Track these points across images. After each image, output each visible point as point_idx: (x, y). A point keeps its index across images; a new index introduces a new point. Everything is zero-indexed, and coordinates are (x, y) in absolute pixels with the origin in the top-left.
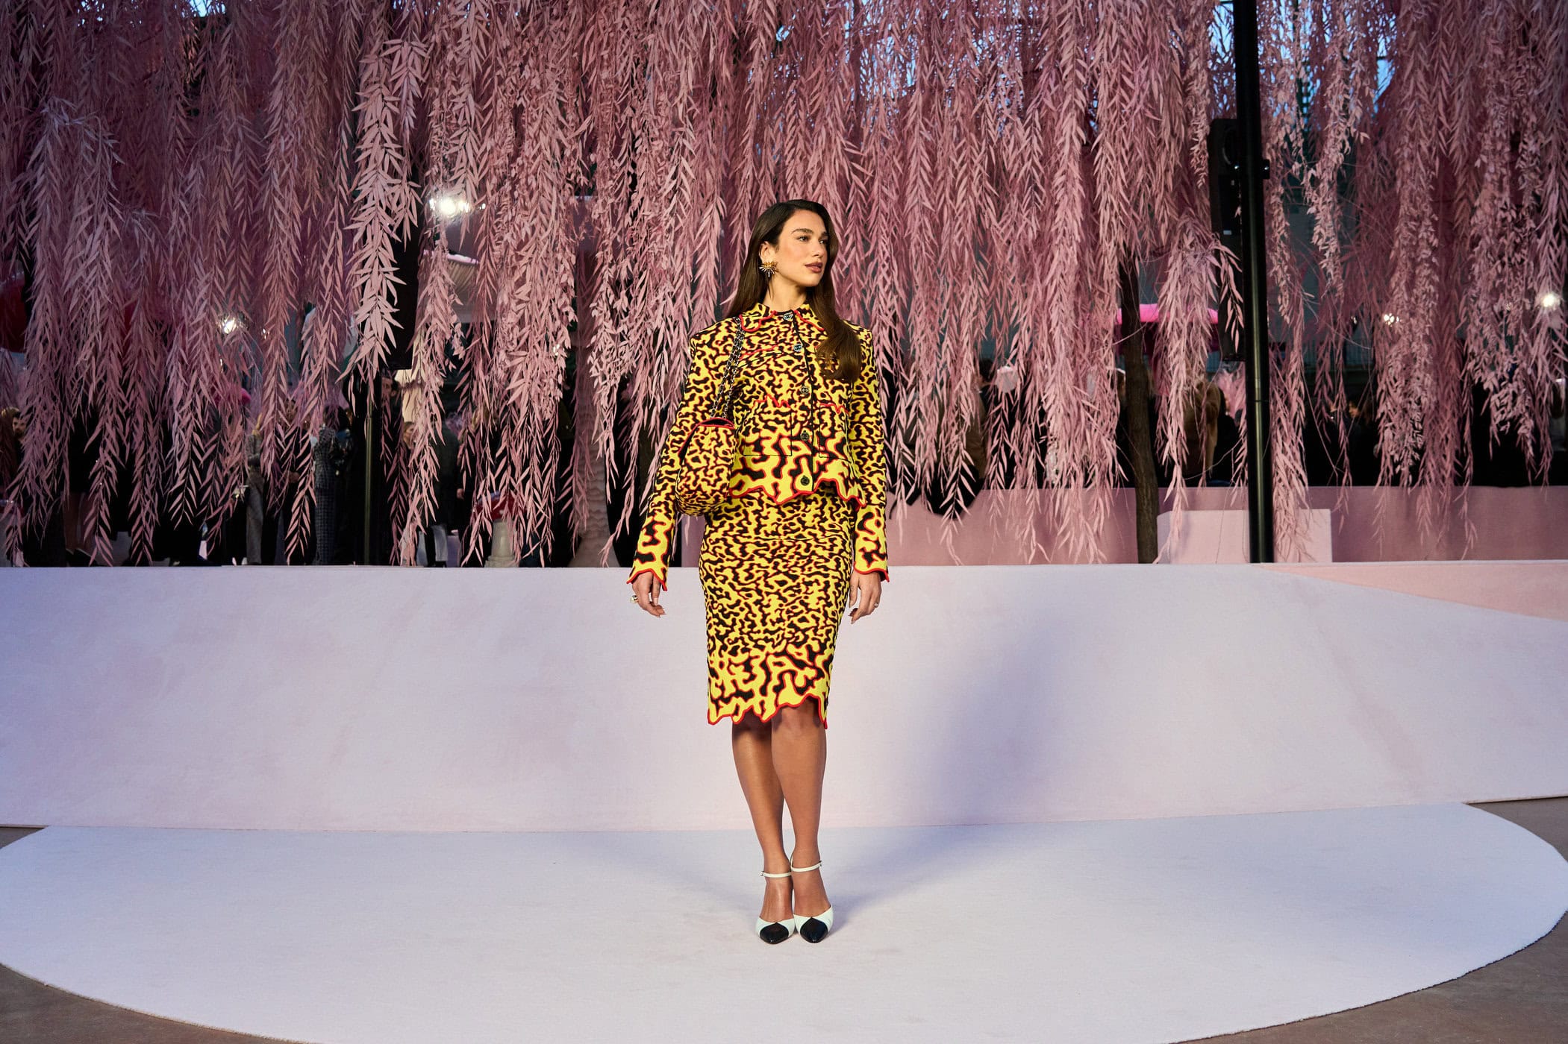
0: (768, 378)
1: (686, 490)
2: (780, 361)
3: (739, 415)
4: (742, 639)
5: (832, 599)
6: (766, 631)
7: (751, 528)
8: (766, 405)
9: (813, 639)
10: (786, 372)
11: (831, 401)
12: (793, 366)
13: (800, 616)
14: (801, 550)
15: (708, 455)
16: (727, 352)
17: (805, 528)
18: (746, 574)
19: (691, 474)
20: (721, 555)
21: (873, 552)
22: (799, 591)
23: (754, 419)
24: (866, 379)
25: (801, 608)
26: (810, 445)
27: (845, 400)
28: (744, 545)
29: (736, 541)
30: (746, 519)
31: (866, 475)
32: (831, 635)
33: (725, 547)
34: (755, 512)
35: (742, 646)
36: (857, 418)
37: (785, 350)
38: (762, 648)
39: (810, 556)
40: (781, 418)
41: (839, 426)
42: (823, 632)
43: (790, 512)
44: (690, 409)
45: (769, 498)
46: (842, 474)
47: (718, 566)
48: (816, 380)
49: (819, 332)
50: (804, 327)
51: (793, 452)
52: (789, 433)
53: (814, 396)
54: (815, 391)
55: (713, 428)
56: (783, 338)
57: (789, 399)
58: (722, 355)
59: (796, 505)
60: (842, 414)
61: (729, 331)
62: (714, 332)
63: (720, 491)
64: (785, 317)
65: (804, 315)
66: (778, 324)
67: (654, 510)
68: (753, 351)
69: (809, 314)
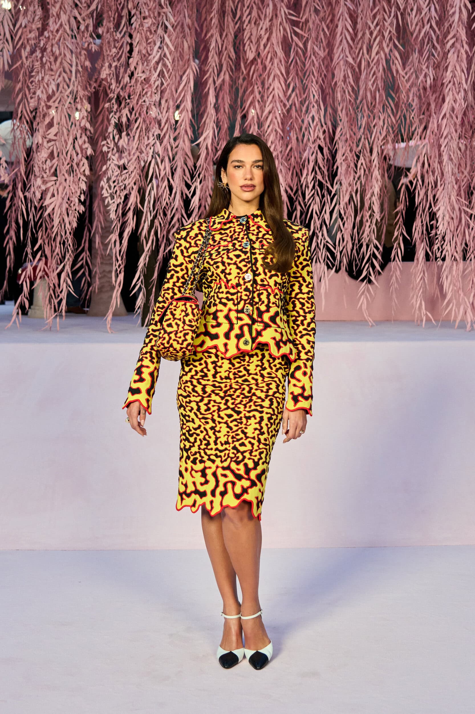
0: (222, 267)
1: (162, 346)
2: (231, 255)
3: (206, 291)
4: (200, 453)
5: (265, 429)
6: (217, 449)
7: (210, 374)
8: (220, 288)
9: (249, 459)
10: (235, 263)
11: (268, 285)
12: (240, 259)
13: (240, 442)
14: (245, 392)
15: (179, 322)
16: (197, 245)
17: (250, 374)
18: (205, 407)
19: (166, 336)
20: (189, 392)
21: (299, 395)
22: (241, 423)
23: (214, 296)
24: (300, 266)
25: (242, 435)
26: (250, 316)
27: (280, 284)
28: (204, 386)
29: (200, 383)
30: (206, 367)
31: (298, 337)
33: (191, 387)
34: (213, 363)
35: (200, 458)
36: (293, 295)
37: (237, 246)
38: (213, 461)
39: (251, 397)
40: (230, 297)
41: (273, 303)
42: (257, 453)
43: (238, 363)
44: (170, 285)
45: (222, 353)
46: (274, 338)
47: (188, 400)
48: (257, 269)
49: (265, 232)
50: (255, 228)
51: (239, 321)
52: (236, 307)
53: (255, 281)
54: (256, 278)
55: (183, 303)
56: (237, 236)
57: (237, 284)
58: (193, 246)
59: (242, 358)
60: (277, 294)
61: (200, 229)
62: (189, 230)
63: (186, 348)
64: (241, 220)
65: (255, 219)
66: (235, 226)
67: (143, 357)
68: (214, 246)
69: (259, 218)
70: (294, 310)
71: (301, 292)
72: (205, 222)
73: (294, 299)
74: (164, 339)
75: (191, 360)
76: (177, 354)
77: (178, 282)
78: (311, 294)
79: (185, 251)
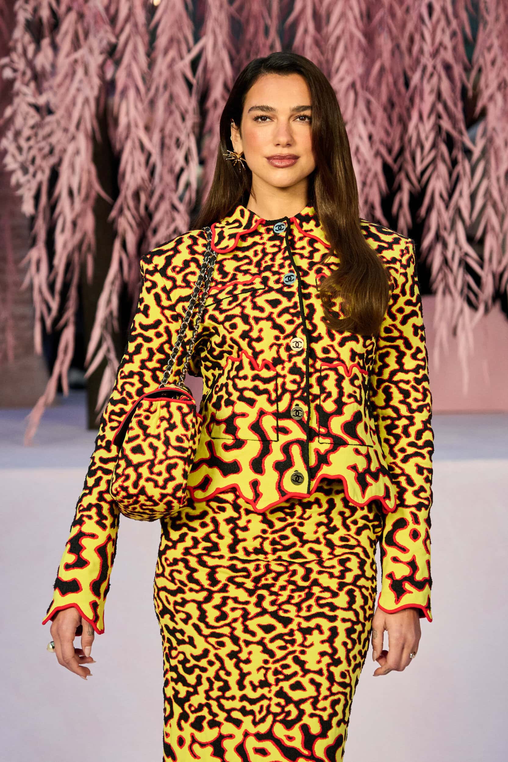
0: (242, 327)
1: (123, 493)
2: (260, 301)
3: (209, 374)
4: (209, 706)
5: (341, 654)
6: (244, 698)
7: (224, 544)
8: (240, 367)
9: (312, 716)
10: (269, 318)
11: (339, 359)
12: (280, 308)
13: (293, 681)
14: (297, 578)
15: (156, 443)
16: (188, 284)
17: (304, 542)
18: (217, 613)
19: (130, 471)
20: (181, 582)
21: (406, 579)
22: (293, 642)
23: (226, 385)
24: (400, 317)
25: (295, 668)
26: (304, 425)
27: (361, 356)
28: (213, 570)
29: (203, 564)
30: (216, 530)
31: (398, 461)
32: (339, 708)
33: (186, 572)
34: (229, 521)
35: (209, 717)
37: (271, 283)
38: (238, 723)
39: (310, 587)
40: (262, 386)
41: (350, 396)
42: (327, 704)
43: (280, 519)
44: (134, 367)
45: (247, 501)
46: (354, 468)
47: (178, 598)
48: (315, 327)
49: (326, 251)
50: (304, 243)
51: (280, 435)
52: (274, 407)
53: (311, 353)
54: (313, 345)
55: (163, 403)
56: (270, 263)
57: (274, 359)
58: (181, 287)
59: (287, 511)
60: (356, 377)
61: (193, 252)
62: (171, 253)
63: (173, 495)
64: (275, 228)
65: (304, 224)
66: (265, 240)
67: (82, 516)
68: (224, 284)
69: (312, 223)
70: (388, 405)
71: (402, 369)
72: (201, 235)
73: (387, 384)
74: (127, 477)
75: (183, 516)
76: (156, 508)
77: (150, 359)
78: (422, 372)
79: (163, 296)
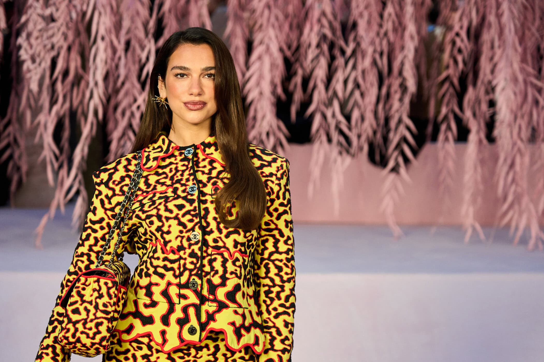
0: (157, 223)
1: (65, 341)
2: (171, 205)
8: (155, 251)
10: (176, 218)
12: (184, 210)
15: (89, 307)
16: (123, 193)
19: (70, 326)
23: (146, 262)
26: (199, 294)
27: (243, 244)
36: (266, 255)
37: (179, 192)
40: (169, 265)
41: (232, 273)
45: (157, 344)
46: (233, 324)
48: (208, 224)
49: (222, 169)
50: (206, 163)
51: (181, 300)
52: (178, 280)
53: (205, 243)
54: (207, 237)
55: (95, 279)
56: (180, 177)
57: (178, 246)
58: (118, 195)
59: (185, 352)
60: (237, 260)
61: (127, 170)
62: (112, 171)
63: (100, 344)
64: (186, 152)
65: (207, 149)
66: (178, 161)
68: (147, 192)
69: (213, 148)
72: (134, 158)
74: (68, 330)
75: (114, 351)
76: (88, 352)
79: (106, 201)
